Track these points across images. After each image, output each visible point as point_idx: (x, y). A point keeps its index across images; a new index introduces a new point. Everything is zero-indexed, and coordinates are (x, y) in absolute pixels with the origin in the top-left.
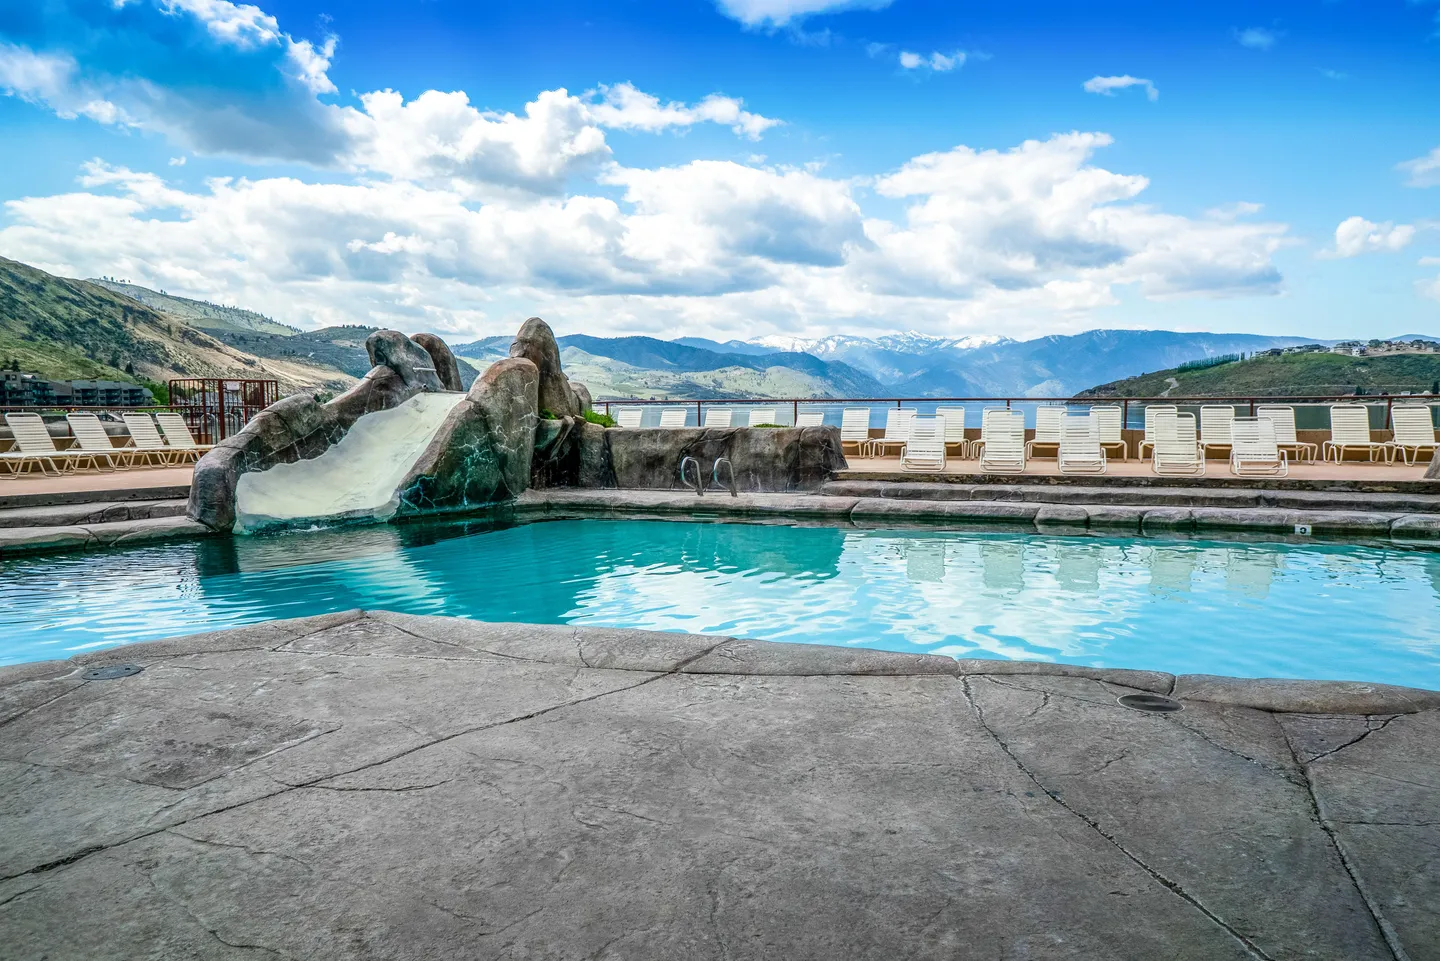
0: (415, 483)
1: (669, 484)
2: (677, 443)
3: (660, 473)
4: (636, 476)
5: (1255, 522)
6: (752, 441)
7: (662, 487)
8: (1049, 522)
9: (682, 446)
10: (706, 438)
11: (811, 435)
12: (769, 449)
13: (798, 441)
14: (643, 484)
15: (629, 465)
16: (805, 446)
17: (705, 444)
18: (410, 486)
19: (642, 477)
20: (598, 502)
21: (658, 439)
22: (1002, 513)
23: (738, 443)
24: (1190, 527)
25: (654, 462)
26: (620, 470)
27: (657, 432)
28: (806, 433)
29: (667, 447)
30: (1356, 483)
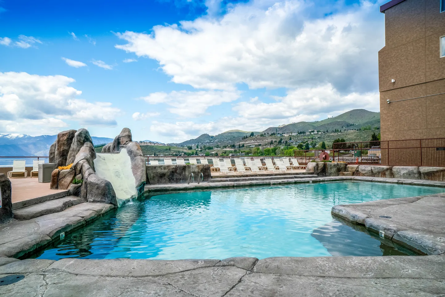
0: (142, 184)
1: (167, 182)
2: (169, 169)
3: (164, 179)
4: (156, 180)
5: (304, 181)
6: (191, 168)
7: (165, 183)
8: (274, 184)
9: (171, 170)
10: (177, 168)
11: (206, 166)
12: (196, 170)
13: (204, 168)
14: (159, 182)
15: (154, 177)
16: (205, 169)
17: (177, 169)
18: (140, 186)
19: (158, 180)
20: (165, 188)
21: (163, 168)
22: (265, 183)
23: (187, 169)
24: (296, 183)
25: (162, 176)
26: (151, 178)
27: (162, 166)
28: (205, 166)
29: (166, 171)
30: (303, 173)
